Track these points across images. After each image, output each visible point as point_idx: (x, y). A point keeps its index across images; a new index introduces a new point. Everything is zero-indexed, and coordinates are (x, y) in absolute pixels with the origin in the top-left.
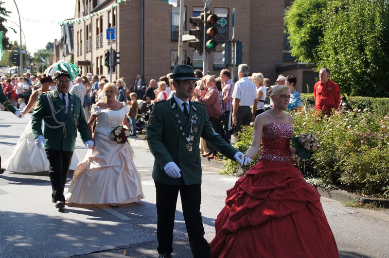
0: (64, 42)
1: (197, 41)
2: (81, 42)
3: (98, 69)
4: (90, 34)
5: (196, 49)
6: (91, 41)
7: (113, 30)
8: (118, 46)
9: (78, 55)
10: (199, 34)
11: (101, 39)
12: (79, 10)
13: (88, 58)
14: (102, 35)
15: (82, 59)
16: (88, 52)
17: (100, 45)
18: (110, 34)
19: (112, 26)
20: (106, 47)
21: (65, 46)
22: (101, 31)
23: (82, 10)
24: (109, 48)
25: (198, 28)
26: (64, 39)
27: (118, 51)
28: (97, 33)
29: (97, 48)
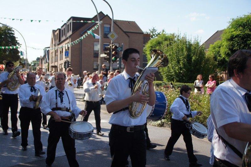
0: (45, 57)
1: (108, 57)
2: (53, 57)
3: (60, 69)
4: (57, 54)
5: (107, 60)
6: (57, 57)
7: (68, 52)
8: (70, 59)
9: (51, 63)
10: (109, 54)
11: (62, 56)
12: (52, 44)
13: (56, 64)
14: (62, 54)
15: (53, 65)
16: (56, 62)
17: (61, 59)
18: (67, 54)
19: (67, 50)
20: (64, 59)
21: (45, 59)
22: (62, 52)
23: (54, 43)
24: (66, 60)
25: (108, 51)
26: (45, 56)
27: (70, 61)
28: (60, 53)
29: (60, 60)
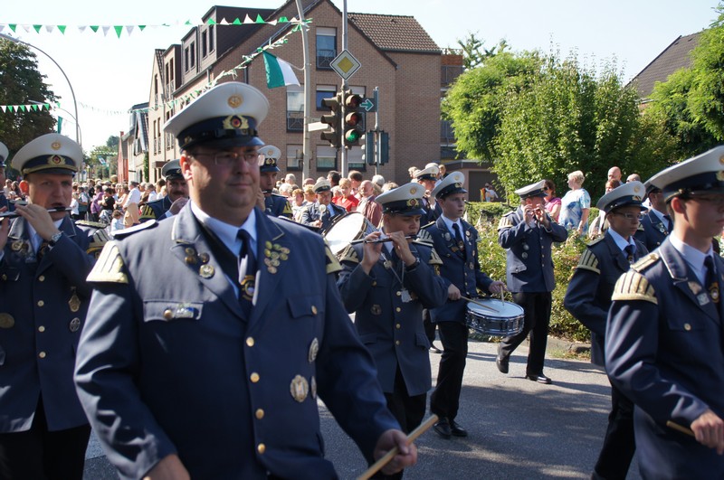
0: (134, 136)
2: (159, 135)
5: (330, 142)
9: (155, 154)
10: (334, 122)
12: (156, 92)
15: (161, 158)
23: (160, 91)
25: (333, 114)
26: (134, 131)
